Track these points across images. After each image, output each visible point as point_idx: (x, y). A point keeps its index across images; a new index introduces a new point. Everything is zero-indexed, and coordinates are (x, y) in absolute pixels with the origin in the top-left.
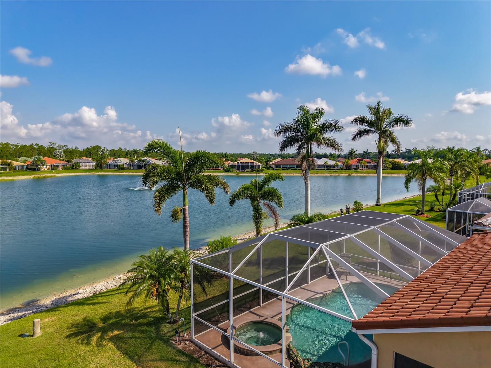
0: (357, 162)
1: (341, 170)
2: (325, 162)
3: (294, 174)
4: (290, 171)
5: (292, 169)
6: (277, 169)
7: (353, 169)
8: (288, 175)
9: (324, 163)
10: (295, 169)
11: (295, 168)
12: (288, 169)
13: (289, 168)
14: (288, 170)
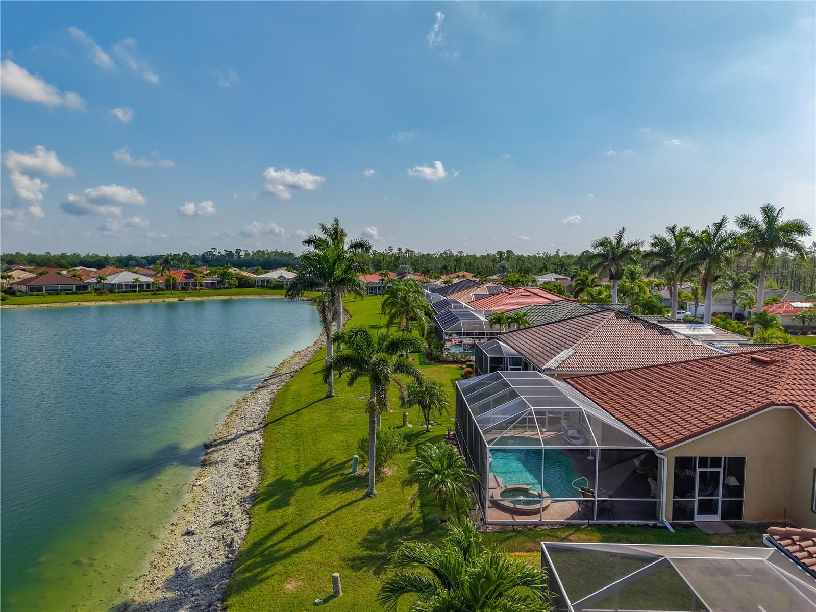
0: (184, 277)
1: (161, 292)
2: (136, 280)
3: (82, 303)
4: (63, 297)
5: (67, 294)
6: (35, 293)
7: (180, 290)
8: (66, 305)
9: (134, 280)
10: (73, 293)
11: (73, 290)
12: (57, 292)
13: (61, 291)
14: (58, 294)
